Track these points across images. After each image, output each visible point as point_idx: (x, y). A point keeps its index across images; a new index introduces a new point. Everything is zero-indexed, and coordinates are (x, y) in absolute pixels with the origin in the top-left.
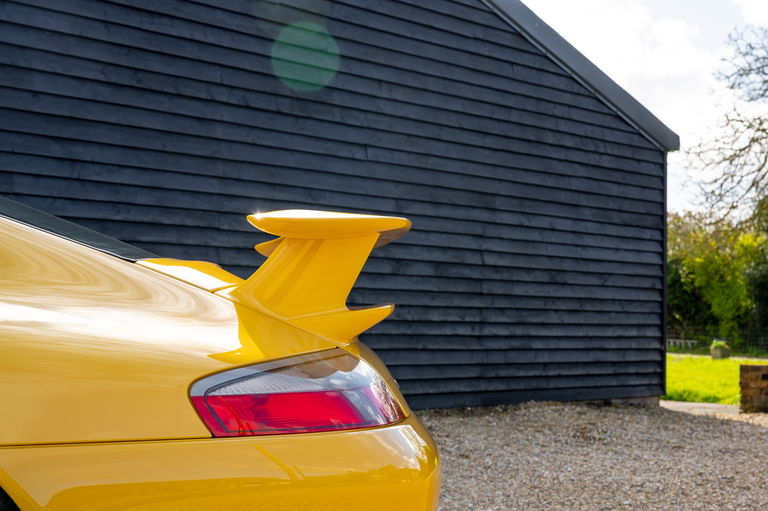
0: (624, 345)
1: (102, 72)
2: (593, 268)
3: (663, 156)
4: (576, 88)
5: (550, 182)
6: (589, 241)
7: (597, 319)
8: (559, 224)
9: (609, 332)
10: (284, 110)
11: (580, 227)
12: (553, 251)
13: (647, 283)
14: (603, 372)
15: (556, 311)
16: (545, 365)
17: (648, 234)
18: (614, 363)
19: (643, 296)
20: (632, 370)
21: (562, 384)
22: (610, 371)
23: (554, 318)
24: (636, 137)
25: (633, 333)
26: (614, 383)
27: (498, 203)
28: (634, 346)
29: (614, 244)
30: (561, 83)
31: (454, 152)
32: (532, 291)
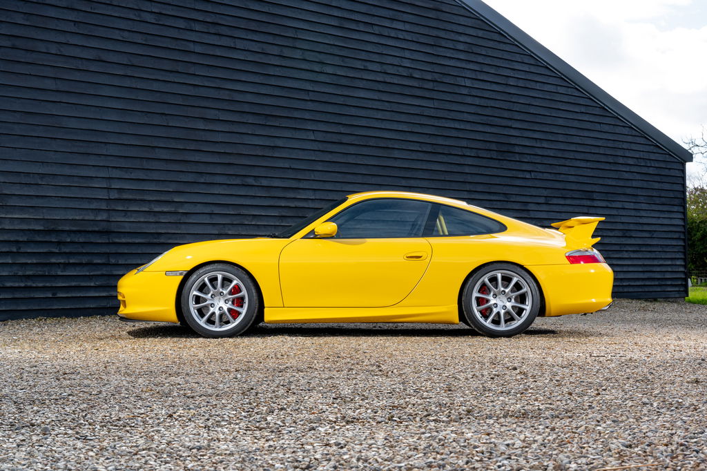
0: (664, 269)
1: (420, 147)
2: (646, 228)
3: (684, 166)
4: (634, 133)
5: (621, 183)
6: (643, 214)
7: (648, 256)
8: (627, 205)
9: (656, 262)
10: (495, 157)
11: (637, 206)
12: (624, 220)
13: (676, 236)
14: (653, 283)
15: (627, 251)
16: (621, 279)
17: (676, 209)
18: (658, 279)
19: (674, 243)
20: (669, 283)
21: (631, 290)
22: (657, 283)
23: (626, 255)
24: (667, 156)
25: (669, 263)
26: (659, 290)
27: (595, 196)
28: (670, 270)
29: (657, 215)
30: (626, 131)
31: (572, 171)
32: (614, 241)
